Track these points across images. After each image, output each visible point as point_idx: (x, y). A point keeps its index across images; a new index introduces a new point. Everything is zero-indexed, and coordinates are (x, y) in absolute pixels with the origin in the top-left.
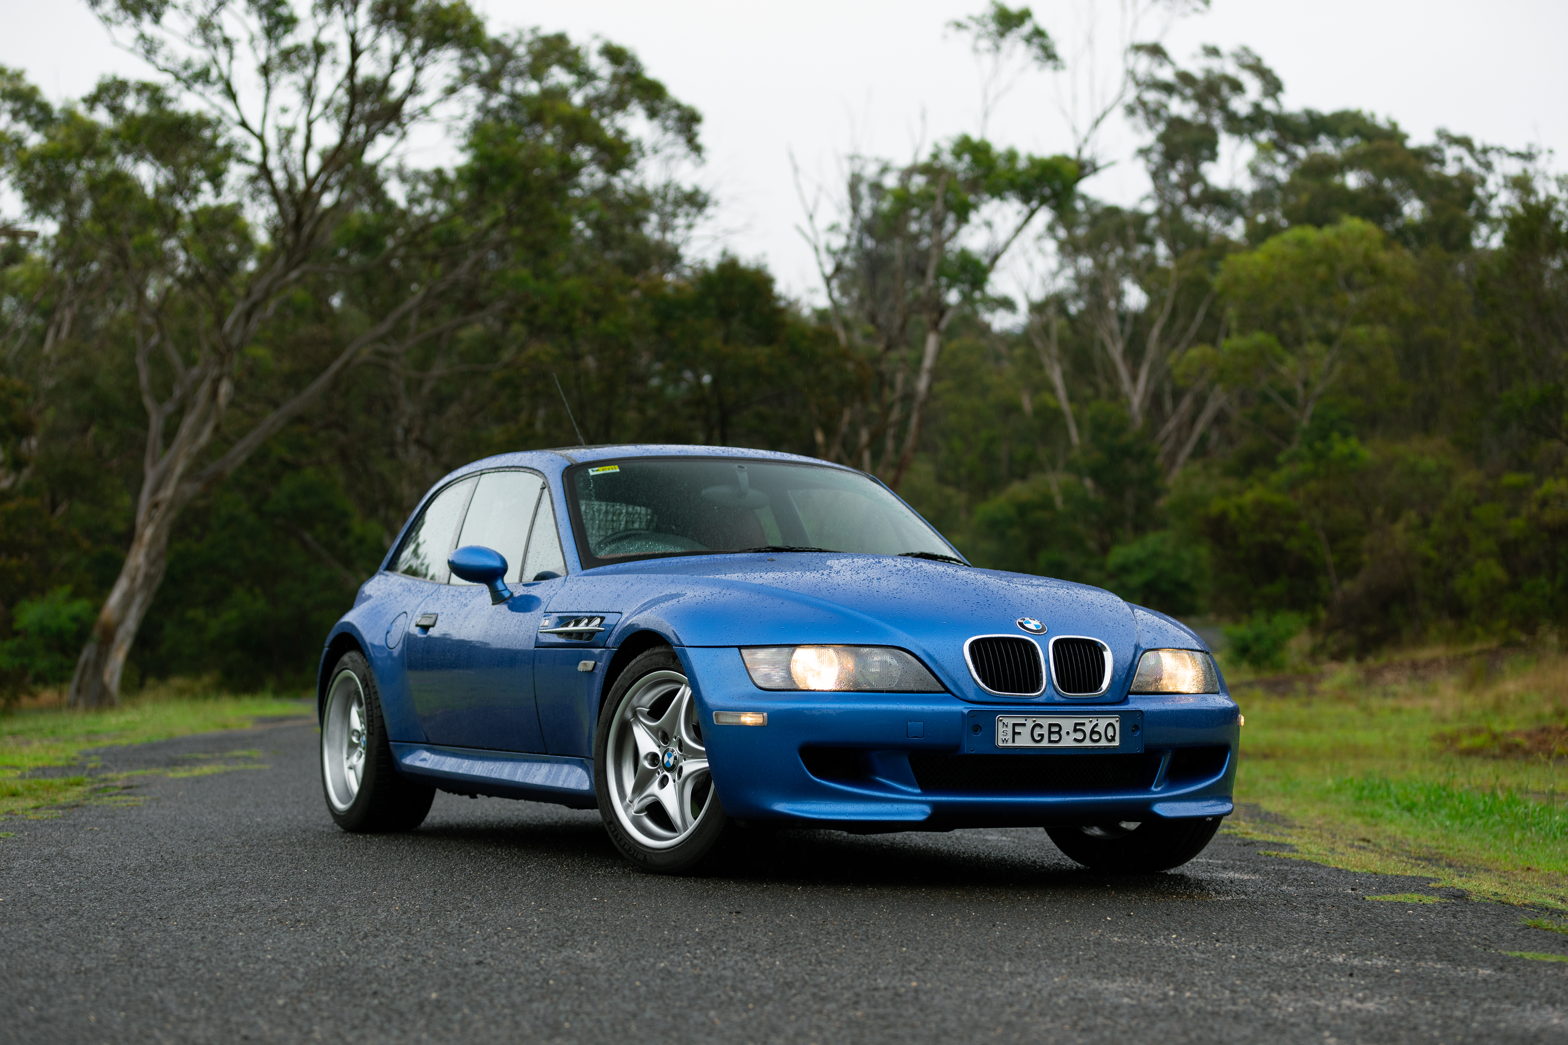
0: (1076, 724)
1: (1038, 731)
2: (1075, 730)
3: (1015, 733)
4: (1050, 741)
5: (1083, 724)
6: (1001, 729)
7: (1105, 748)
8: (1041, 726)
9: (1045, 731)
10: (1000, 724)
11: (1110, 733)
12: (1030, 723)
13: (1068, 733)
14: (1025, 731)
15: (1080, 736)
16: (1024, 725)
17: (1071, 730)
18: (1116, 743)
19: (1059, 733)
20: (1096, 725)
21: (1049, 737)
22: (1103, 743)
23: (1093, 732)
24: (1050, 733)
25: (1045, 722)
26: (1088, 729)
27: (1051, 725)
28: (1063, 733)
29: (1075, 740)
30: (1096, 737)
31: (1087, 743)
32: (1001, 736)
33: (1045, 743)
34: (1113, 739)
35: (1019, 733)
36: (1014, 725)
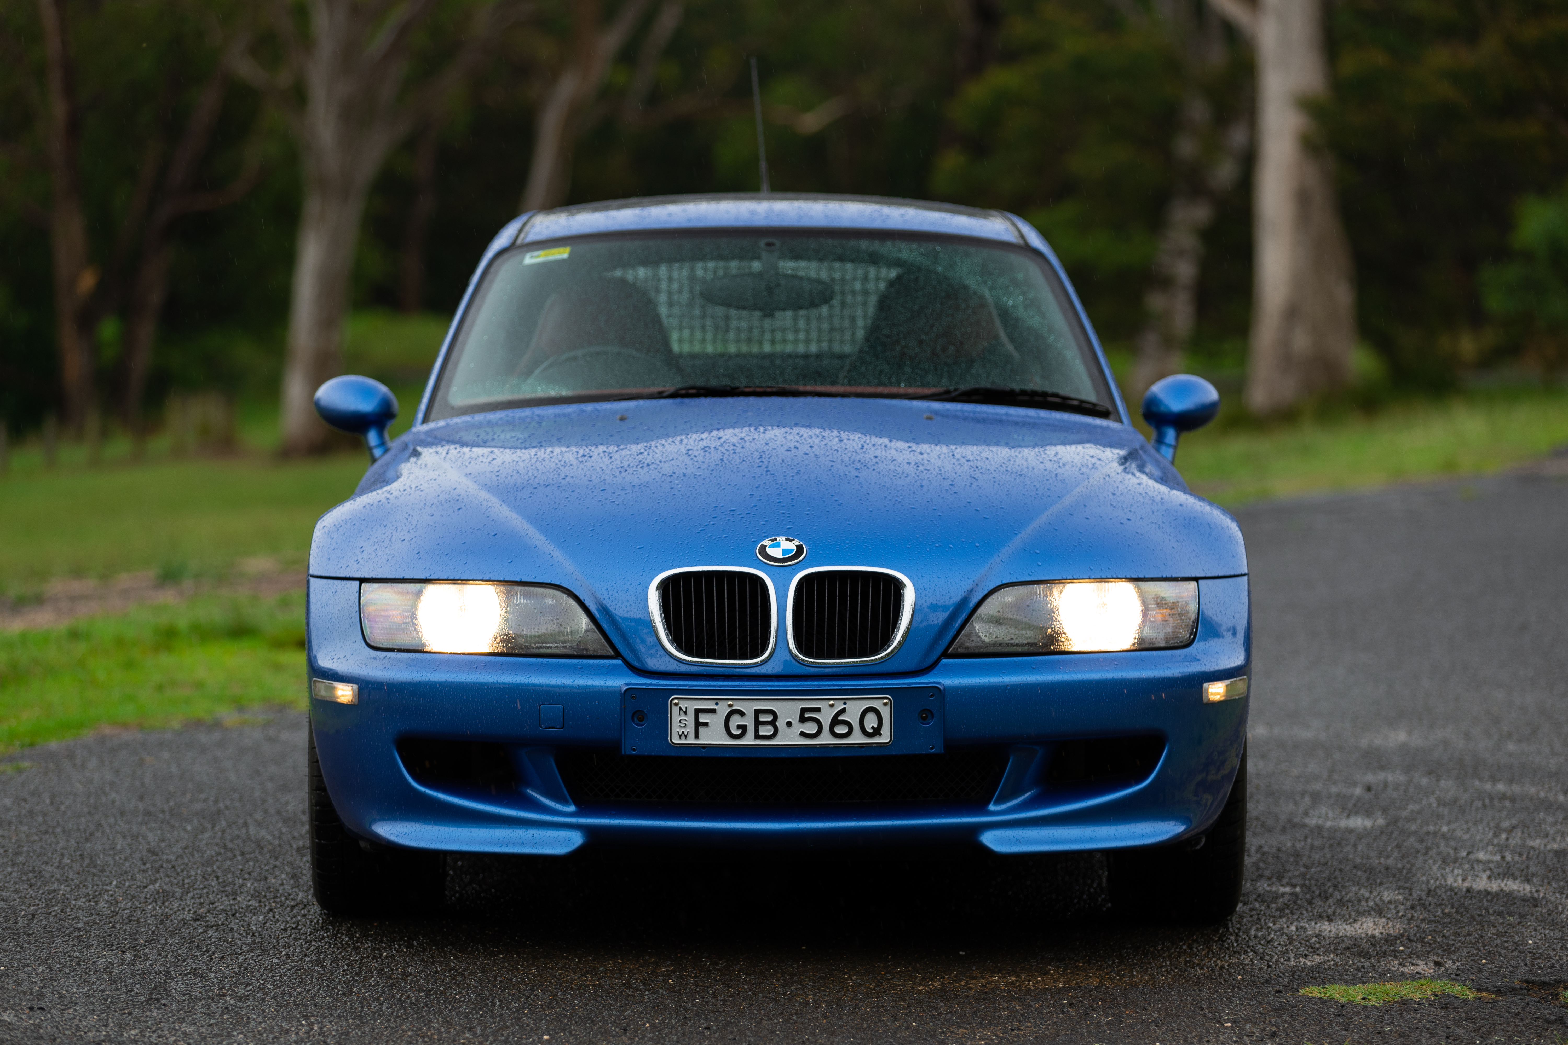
0: (803, 711)
1: (736, 721)
2: (803, 720)
3: (698, 724)
4: (757, 736)
5: (818, 710)
6: (676, 717)
7: (861, 746)
8: (742, 714)
9: (749, 721)
10: (675, 710)
11: (871, 722)
12: (723, 709)
13: (789, 724)
14: (716, 722)
15: (811, 728)
16: (713, 711)
17: (795, 720)
18: (885, 738)
19: (773, 723)
20: (843, 711)
21: (757, 731)
22: (857, 738)
23: (835, 722)
24: (758, 723)
25: (749, 707)
26: (826, 718)
27: (758, 712)
28: (781, 723)
29: (803, 734)
30: (841, 730)
31: (826, 739)
32: (676, 729)
33: (749, 740)
34: (877, 732)
35: (706, 724)
36: (698, 712)
